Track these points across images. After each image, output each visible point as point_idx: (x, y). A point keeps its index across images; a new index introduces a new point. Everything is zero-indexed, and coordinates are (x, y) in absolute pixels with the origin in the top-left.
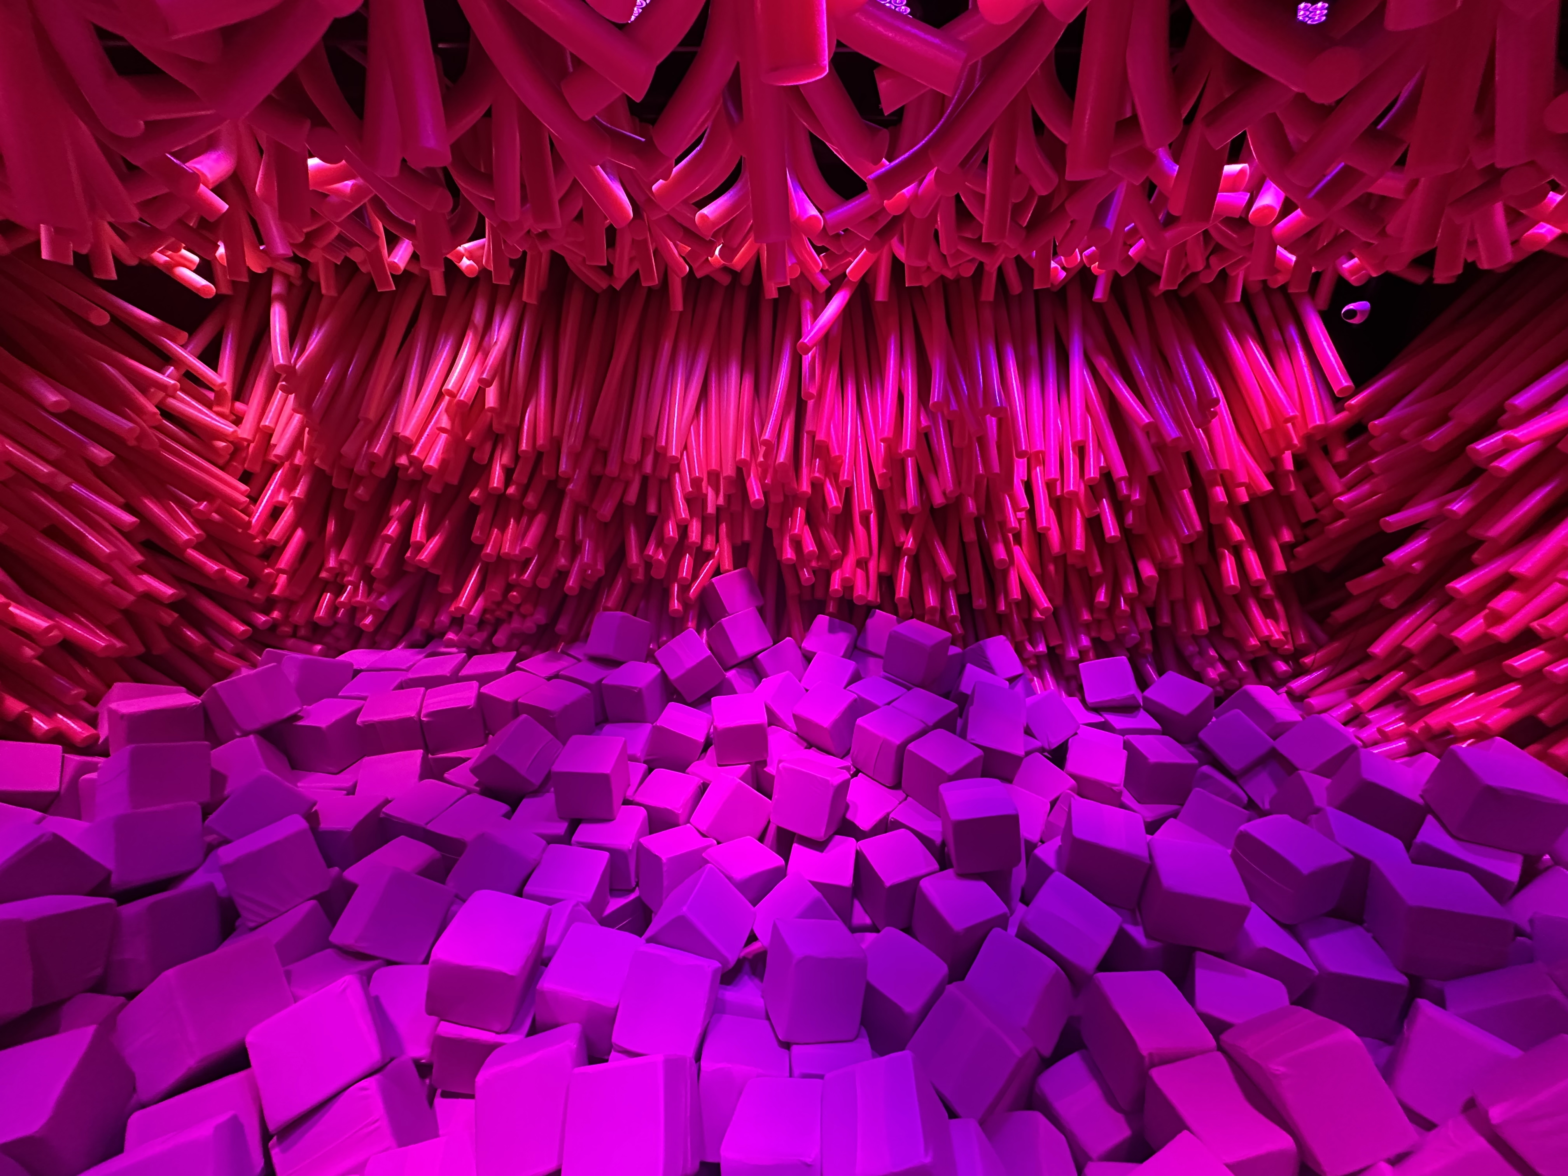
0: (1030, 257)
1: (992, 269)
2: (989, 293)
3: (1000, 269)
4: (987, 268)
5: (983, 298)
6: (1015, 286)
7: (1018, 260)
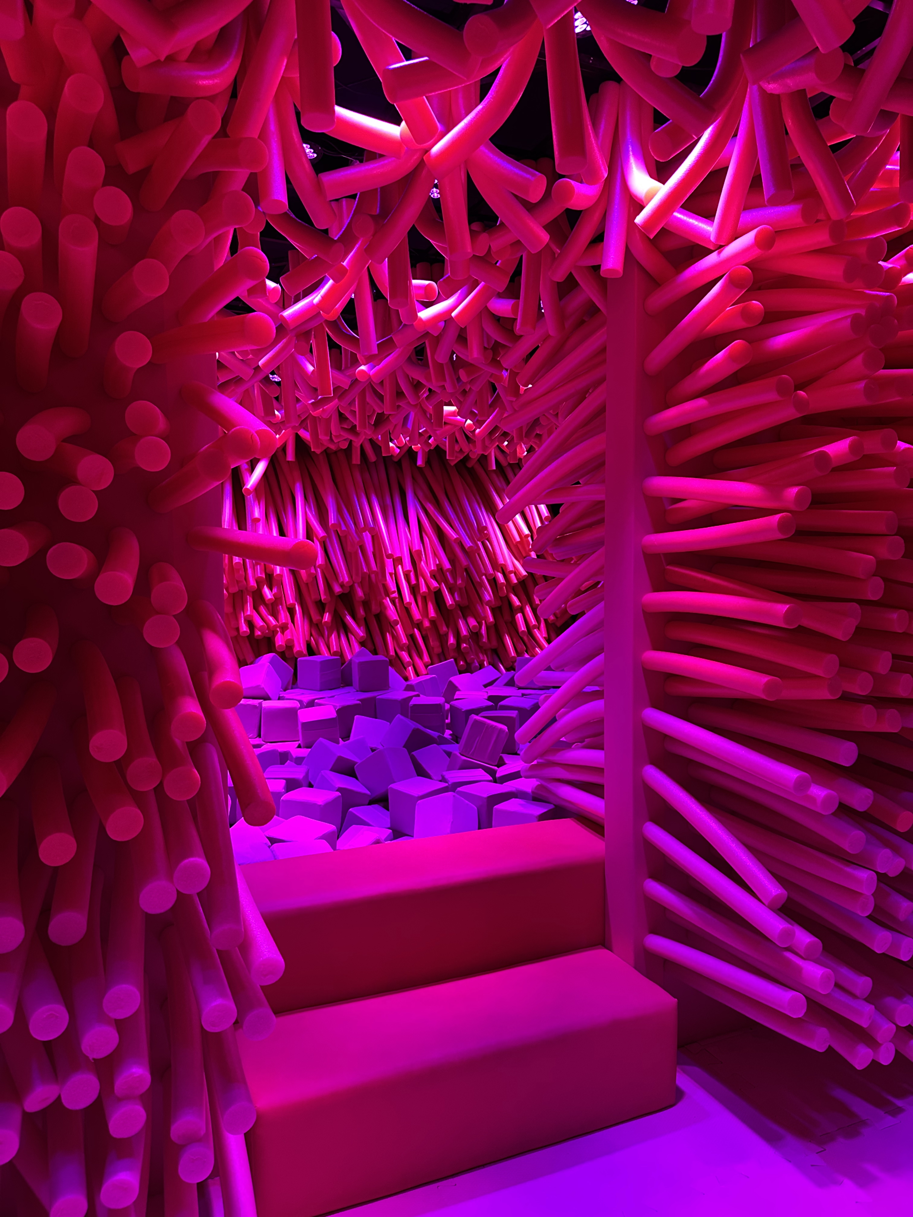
0: (378, 439)
1: (357, 443)
2: (356, 459)
3: (361, 446)
4: (354, 444)
5: (354, 462)
6: (372, 457)
7: (371, 441)
